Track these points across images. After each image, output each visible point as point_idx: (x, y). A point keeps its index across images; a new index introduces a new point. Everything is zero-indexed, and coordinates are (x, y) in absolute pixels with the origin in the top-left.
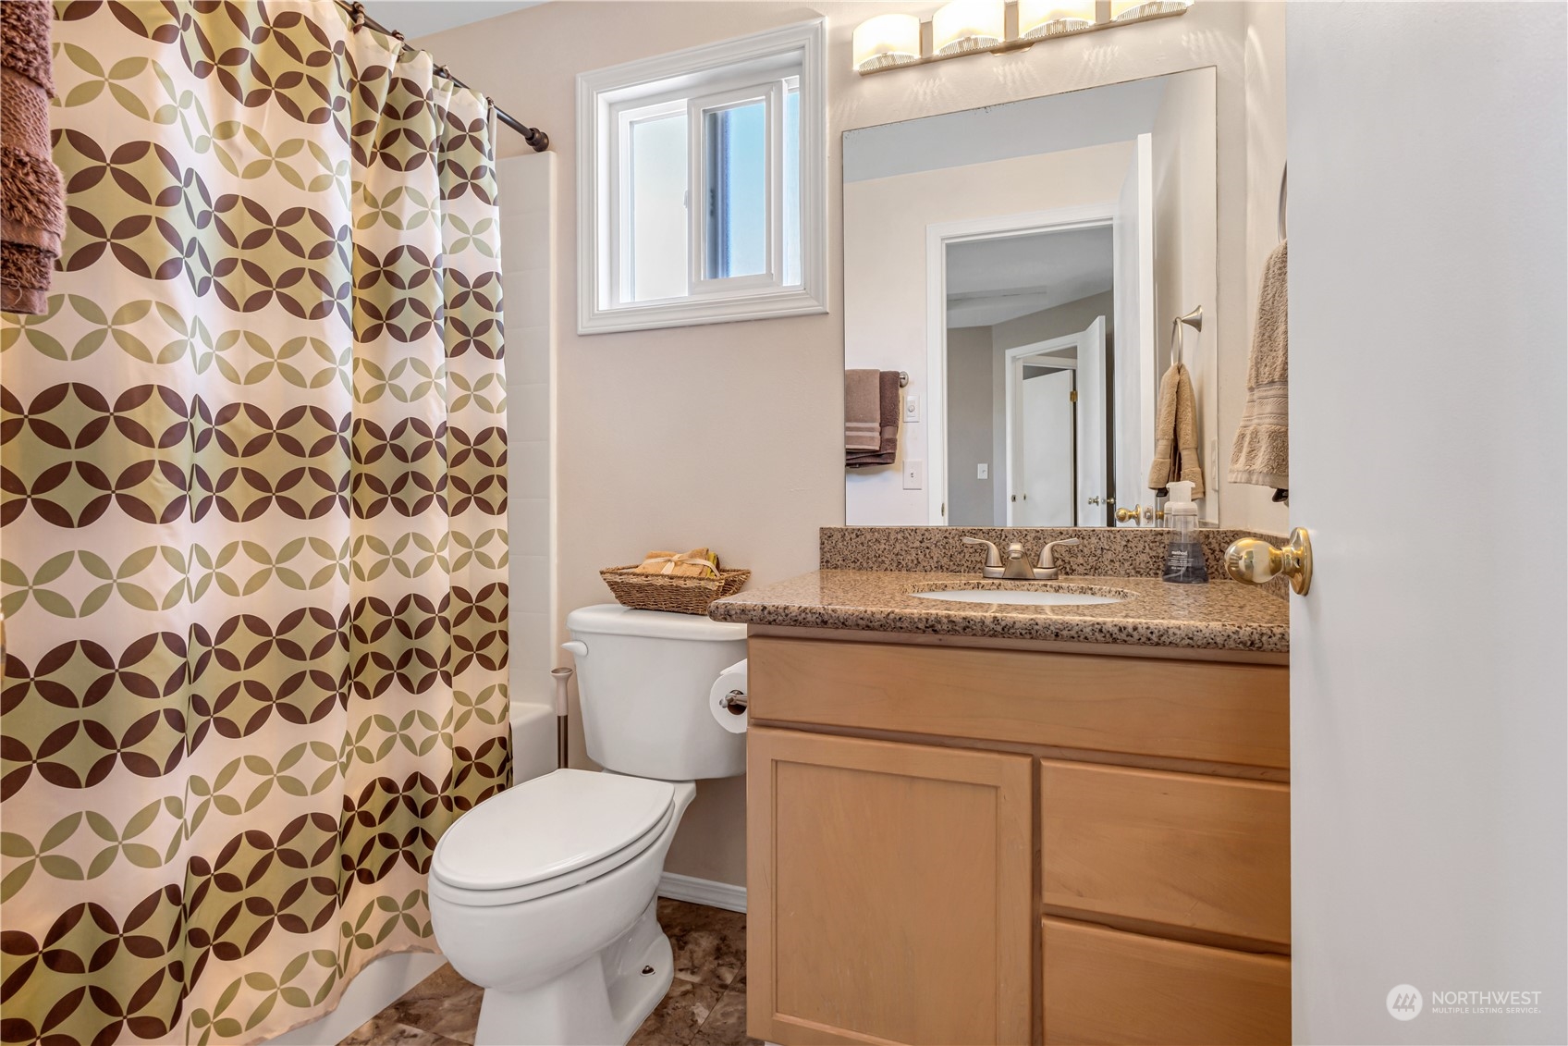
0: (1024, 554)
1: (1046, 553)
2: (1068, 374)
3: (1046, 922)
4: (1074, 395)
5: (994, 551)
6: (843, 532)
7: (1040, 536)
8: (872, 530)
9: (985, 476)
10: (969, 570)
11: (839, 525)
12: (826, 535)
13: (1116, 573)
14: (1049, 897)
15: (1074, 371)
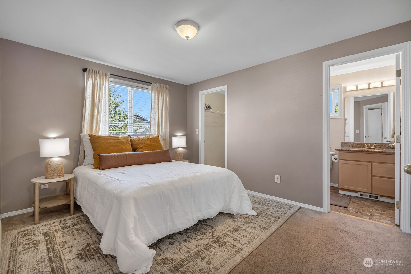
0: (370, 146)
1: (373, 145)
2: (380, 109)
3: (373, 177)
4: (382, 114)
5: (366, 145)
6: (344, 143)
7: (373, 144)
8: (348, 143)
9: (358, 132)
10: (362, 147)
11: (344, 142)
12: (342, 143)
13: (383, 148)
14: (373, 175)
15: (382, 109)
